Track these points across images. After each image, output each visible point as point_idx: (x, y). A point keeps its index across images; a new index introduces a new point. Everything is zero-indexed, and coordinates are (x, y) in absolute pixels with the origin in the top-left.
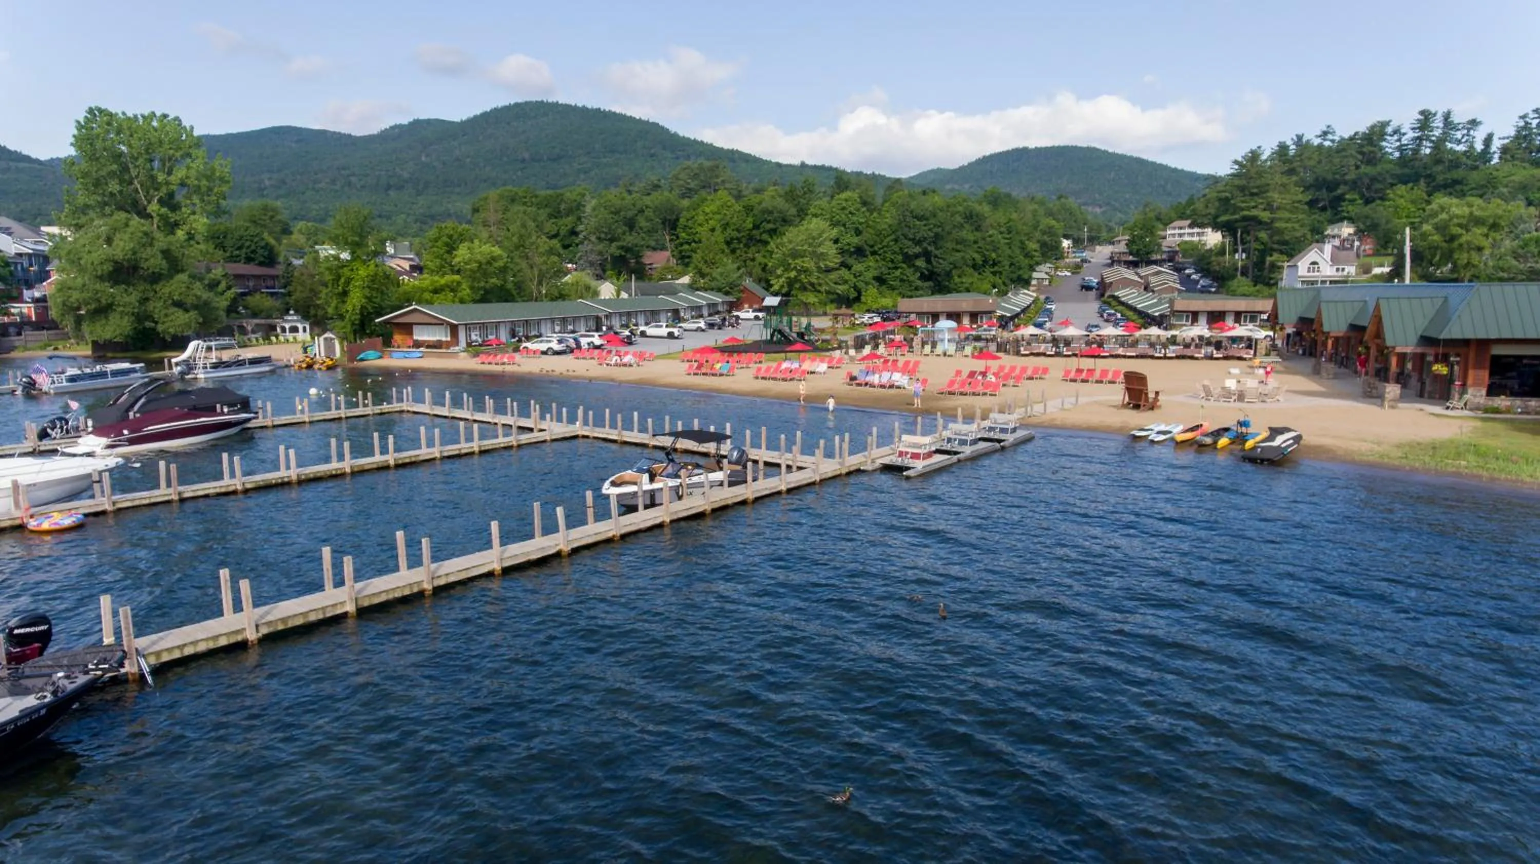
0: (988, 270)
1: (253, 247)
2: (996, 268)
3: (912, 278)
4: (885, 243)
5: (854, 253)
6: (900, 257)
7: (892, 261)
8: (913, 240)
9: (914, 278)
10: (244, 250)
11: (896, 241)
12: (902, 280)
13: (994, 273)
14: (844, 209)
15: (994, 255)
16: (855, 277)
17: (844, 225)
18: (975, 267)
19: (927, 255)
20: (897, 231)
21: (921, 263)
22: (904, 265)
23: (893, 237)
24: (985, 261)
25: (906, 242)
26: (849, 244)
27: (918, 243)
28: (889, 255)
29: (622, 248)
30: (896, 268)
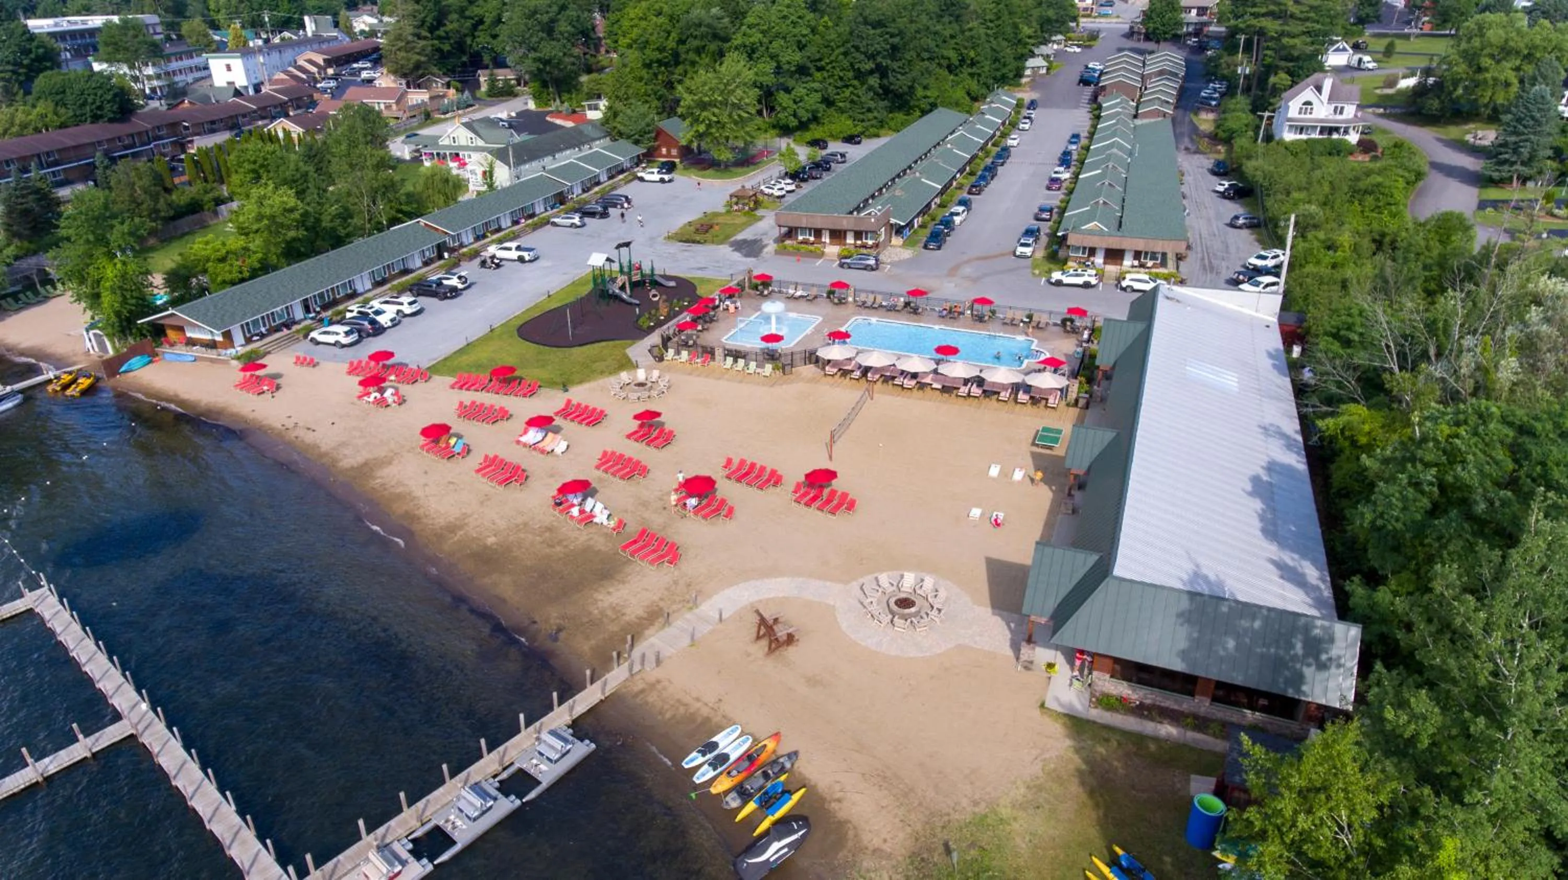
0: (966, 70)
1: (98, 104)
2: (974, 70)
3: (863, 99)
4: (833, 58)
5: (796, 72)
6: (850, 74)
7: (841, 79)
8: (865, 53)
9: (866, 98)
10: (88, 108)
11: (845, 54)
12: (852, 102)
13: (972, 75)
14: (785, 17)
15: (972, 54)
16: (795, 102)
17: (784, 38)
18: (950, 69)
19: (882, 71)
20: (847, 41)
21: (874, 81)
22: (856, 82)
23: (842, 50)
24: (962, 61)
25: (857, 55)
26: (789, 63)
27: (872, 57)
28: (837, 72)
29: (539, 60)
30: (847, 86)
